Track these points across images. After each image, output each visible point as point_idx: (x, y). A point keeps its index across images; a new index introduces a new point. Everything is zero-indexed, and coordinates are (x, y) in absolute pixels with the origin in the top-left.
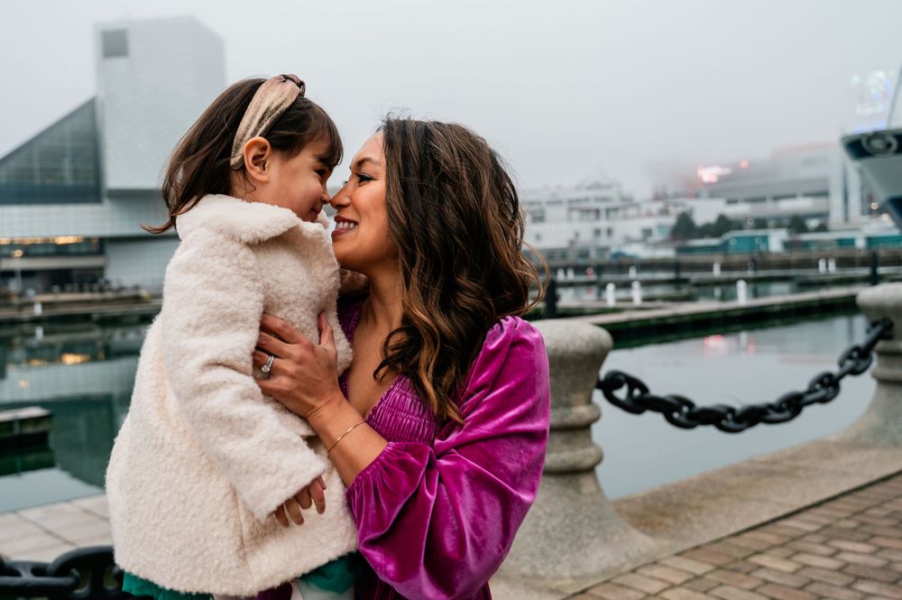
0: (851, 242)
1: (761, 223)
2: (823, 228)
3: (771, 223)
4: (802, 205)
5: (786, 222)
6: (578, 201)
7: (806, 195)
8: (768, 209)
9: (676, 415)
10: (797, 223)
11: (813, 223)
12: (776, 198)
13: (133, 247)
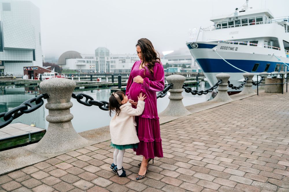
0: (195, 71)
1: (176, 66)
2: (189, 67)
3: (178, 66)
4: (185, 62)
5: (182, 65)
6: (134, 58)
7: (186, 60)
8: (178, 62)
9: (103, 107)
10: (184, 66)
11: (187, 66)
12: (180, 60)
13: (12, 64)
